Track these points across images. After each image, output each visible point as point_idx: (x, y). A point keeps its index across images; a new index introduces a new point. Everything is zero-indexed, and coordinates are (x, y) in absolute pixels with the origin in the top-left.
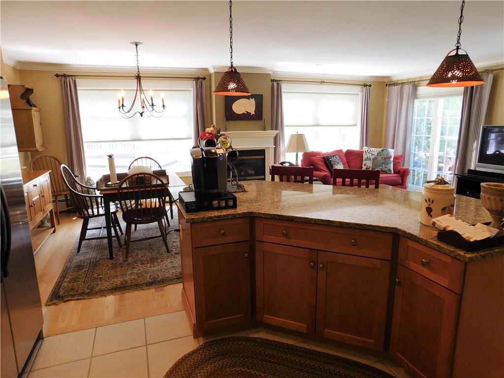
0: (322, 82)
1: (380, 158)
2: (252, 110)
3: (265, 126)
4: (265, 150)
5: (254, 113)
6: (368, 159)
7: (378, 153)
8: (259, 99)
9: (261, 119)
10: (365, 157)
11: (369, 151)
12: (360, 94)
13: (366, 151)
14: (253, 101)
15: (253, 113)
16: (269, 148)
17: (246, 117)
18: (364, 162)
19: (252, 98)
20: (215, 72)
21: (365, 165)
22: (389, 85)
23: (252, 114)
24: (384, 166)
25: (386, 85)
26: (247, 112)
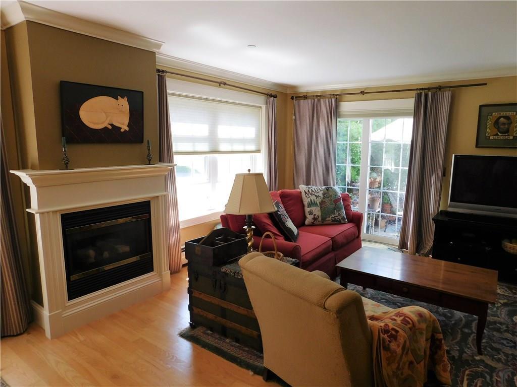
0: (222, 84)
1: (327, 200)
2: (123, 122)
3: (149, 155)
4: (149, 202)
5: (127, 129)
6: (311, 204)
7: (324, 194)
8: (136, 100)
9: (141, 141)
10: (306, 201)
11: (311, 192)
12: (264, 107)
13: (307, 191)
14: (124, 103)
15: (125, 128)
16: (157, 197)
17: (110, 135)
18: (307, 210)
19: (123, 97)
20: (29, 23)
21: (311, 213)
22: (296, 97)
23: (122, 130)
24: (337, 214)
25: (292, 98)
26: (112, 125)
